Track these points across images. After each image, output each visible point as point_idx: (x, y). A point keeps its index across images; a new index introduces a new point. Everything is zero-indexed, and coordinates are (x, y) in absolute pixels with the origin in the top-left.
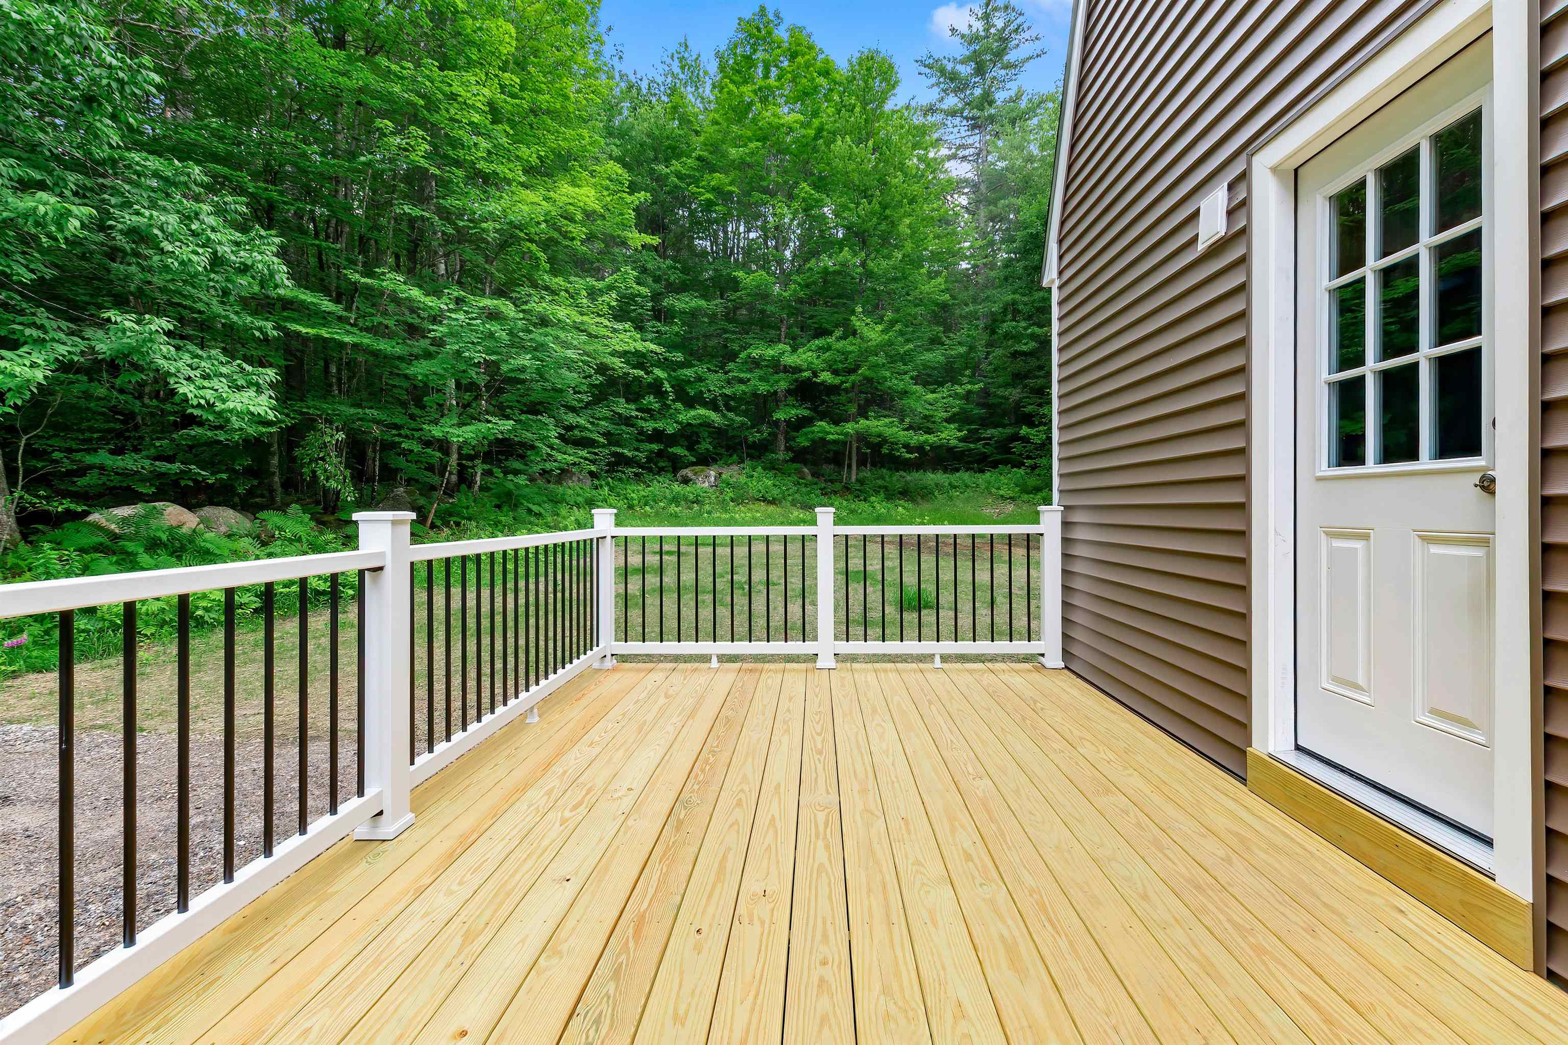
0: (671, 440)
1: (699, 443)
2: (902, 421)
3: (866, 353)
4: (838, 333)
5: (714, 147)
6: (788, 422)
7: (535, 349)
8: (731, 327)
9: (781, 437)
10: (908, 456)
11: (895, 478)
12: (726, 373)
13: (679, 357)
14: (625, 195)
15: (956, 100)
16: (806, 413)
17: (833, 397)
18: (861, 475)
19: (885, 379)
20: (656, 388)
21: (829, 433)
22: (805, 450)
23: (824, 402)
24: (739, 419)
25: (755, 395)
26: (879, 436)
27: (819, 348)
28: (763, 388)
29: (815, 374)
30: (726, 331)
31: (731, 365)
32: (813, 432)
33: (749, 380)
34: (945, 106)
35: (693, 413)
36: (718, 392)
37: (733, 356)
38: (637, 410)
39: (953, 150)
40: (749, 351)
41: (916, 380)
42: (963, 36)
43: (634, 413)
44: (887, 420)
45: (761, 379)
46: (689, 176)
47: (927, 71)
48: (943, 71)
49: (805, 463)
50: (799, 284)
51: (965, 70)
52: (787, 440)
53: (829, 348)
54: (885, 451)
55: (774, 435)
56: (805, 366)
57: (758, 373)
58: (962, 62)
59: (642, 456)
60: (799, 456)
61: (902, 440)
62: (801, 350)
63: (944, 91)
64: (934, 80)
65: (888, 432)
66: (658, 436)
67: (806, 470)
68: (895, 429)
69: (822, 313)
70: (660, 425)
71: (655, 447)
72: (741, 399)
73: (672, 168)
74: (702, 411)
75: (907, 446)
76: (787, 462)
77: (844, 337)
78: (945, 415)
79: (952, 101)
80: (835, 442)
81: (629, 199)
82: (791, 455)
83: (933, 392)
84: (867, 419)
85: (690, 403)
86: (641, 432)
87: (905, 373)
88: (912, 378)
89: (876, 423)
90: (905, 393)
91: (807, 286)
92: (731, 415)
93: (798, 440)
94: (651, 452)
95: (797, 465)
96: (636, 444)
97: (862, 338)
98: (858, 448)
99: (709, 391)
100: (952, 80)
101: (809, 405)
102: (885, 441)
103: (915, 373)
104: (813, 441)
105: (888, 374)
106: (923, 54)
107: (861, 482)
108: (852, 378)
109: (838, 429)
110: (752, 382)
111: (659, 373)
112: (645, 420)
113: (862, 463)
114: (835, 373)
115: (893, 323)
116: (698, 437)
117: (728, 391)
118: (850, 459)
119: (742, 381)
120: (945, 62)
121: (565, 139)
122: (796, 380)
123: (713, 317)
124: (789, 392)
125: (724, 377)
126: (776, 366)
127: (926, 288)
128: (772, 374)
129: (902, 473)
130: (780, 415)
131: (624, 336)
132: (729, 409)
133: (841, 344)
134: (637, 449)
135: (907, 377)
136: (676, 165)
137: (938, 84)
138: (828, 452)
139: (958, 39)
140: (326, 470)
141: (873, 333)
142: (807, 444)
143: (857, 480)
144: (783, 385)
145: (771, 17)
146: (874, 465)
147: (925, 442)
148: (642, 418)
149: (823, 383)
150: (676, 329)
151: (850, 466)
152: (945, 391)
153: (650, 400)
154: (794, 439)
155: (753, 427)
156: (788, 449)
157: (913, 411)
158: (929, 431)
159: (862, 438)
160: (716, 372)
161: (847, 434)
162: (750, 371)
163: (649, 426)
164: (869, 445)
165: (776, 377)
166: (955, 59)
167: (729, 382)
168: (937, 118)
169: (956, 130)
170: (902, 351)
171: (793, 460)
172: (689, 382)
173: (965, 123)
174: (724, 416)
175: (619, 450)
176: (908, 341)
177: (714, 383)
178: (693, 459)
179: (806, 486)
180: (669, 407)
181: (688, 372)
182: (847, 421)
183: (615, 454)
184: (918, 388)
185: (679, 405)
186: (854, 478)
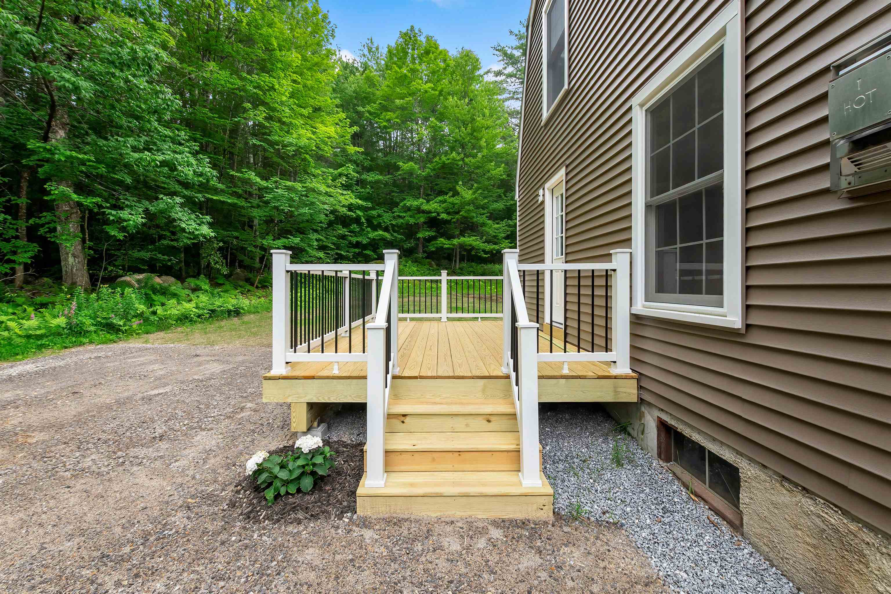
0: (365, 247)
1: (379, 248)
2: (481, 239)
3: (463, 204)
4: (451, 194)
5: (387, 98)
6: (424, 239)
7: (310, 205)
8: (395, 189)
9: (421, 246)
10: (485, 256)
11: (479, 267)
12: (393, 213)
13: (370, 205)
14: (347, 128)
15: (512, 69)
16: (433, 234)
17: (447, 226)
18: (461, 265)
19: (473, 217)
20: (357, 220)
21: (445, 244)
22: (433, 252)
23: (442, 228)
24: (399, 236)
25: (407, 224)
26: (470, 245)
27: (440, 201)
28: (412, 221)
29: (438, 214)
30: (393, 192)
31: (395, 209)
32: (437, 244)
33: (405, 217)
34: (506, 72)
35: (376, 233)
36: (389, 223)
37: (397, 205)
38: (349, 232)
39: (511, 95)
40: (405, 202)
41: (490, 218)
42: (516, 35)
43: (347, 233)
44: (474, 238)
45: (411, 217)
46: (375, 113)
47: (497, 53)
48: (505, 54)
49: (433, 259)
50: (430, 169)
51: (517, 53)
52: (424, 247)
53: (445, 201)
54: (473, 253)
55: (417, 245)
56: (433, 210)
57: (409, 213)
58: (516, 48)
59: (350, 255)
60: (430, 255)
61: (482, 248)
62: (431, 202)
63: (507, 64)
64: (501, 58)
65: (474, 244)
66: (358, 245)
67: (433, 263)
68: (478, 242)
69: (442, 184)
70: (359, 239)
71: (357, 250)
72: (400, 226)
73: (366, 109)
74: (381, 232)
75: (484, 251)
76: (423, 258)
77: (453, 196)
78: (503, 235)
79: (510, 69)
80: (448, 249)
81: (349, 130)
82: (426, 255)
83: (497, 224)
84: (464, 237)
85: (375, 228)
86: (350, 243)
87: (483, 214)
88: (487, 217)
89: (469, 239)
90: (483, 224)
91: (434, 170)
92: (395, 234)
93: (430, 247)
94: (355, 253)
95: (428, 260)
96: (347, 249)
97: (462, 197)
98: (460, 252)
99: (384, 222)
100: (511, 59)
101: (434, 229)
102: (473, 248)
103: (488, 215)
104: (437, 248)
105: (474, 215)
106: (495, 44)
107: (461, 269)
108: (457, 216)
109: (449, 242)
110: (407, 218)
111: (359, 212)
112: (352, 236)
113: (462, 259)
114: (448, 213)
115: (478, 189)
116: (378, 245)
117: (394, 222)
118: (456, 257)
119: (399, 217)
120: (507, 49)
121: (319, 102)
122: (429, 217)
123: (386, 184)
124: (425, 223)
125: (391, 215)
126: (419, 210)
127: (493, 172)
128: (416, 214)
129: (483, 265)
130: (420, 235)
131: (347, 197)
132: (394, 231)
133: (451, 200)
134: (348, 252)
135: (484, 216)
136: (368, 108)
137: (503, 60)
138: (445, 253)
139: (514, 37)
140: (214, 260)
141: (467, 194)
142: (434, 249)
143: (460, 268)
144: (422, 220)
145: (417, 31)
146: (468, 260)
147: (494, 249)
148: (350, 236)
149: (443, 219)
150: (368, 190)
151: (455, 261)
152: (504, 223)
153: (354, 227)
154: (427, 247)
155: (406, 241)
156: (424, 252)
157: (488, 233)
158: (495, 244)
159: (462, 246)
160: (388, 212)
161: (454, 245)
162: (405, 212)
163: (354, 240)
164: (465, 250)
165: (419, 215)
166: (512, 47)
167: (394, 217)
168: (503, 77)
169: (512, 84)
170: (482, 203)
171: (427, 258)
172: (374, 217)
173: (517, 81)
174: (392, 235)
175: (339, 252)
176: (485, 198)
177: (387, 218)
178: (376, 256)
179: (433, 271)
180: (364, 230)
181: (374, 213)
182: (454, 238)
183: (337, 254)
184: (490, 222)
185: (369, 229)
186: (457, 267)
